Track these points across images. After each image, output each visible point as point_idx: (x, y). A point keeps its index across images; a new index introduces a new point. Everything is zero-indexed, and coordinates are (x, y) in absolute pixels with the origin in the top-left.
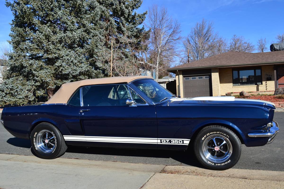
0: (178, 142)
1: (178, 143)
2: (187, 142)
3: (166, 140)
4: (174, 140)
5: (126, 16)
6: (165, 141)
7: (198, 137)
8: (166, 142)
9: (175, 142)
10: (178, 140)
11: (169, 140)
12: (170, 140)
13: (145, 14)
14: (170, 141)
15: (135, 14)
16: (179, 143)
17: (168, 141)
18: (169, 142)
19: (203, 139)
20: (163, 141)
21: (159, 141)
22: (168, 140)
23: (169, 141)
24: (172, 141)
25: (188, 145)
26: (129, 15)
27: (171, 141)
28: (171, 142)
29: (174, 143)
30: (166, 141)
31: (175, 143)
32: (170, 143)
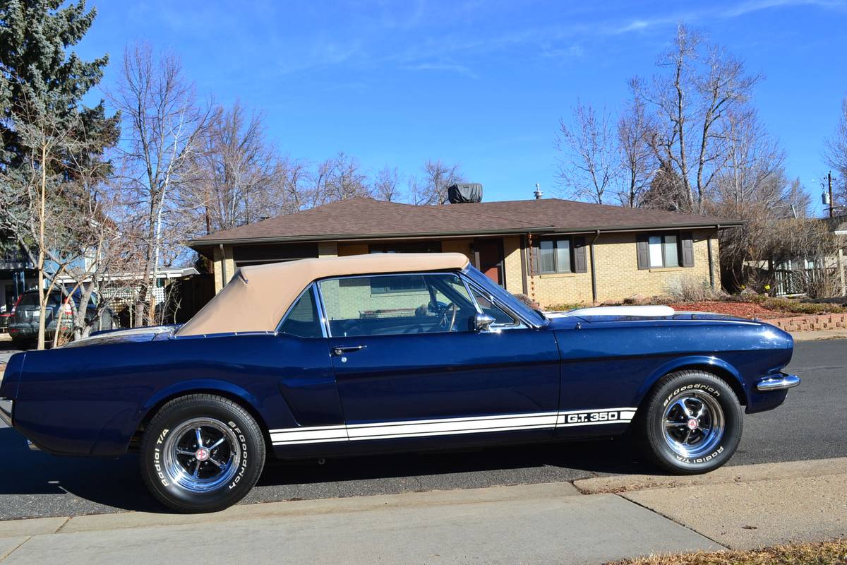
0: (606, 417)
1: (608, 420)
2: (628, 415)
3: (578, 414)
4: (599, 413)
5: (48, 63)
6: (575, 418)
7: (655, 402)
8: (579, 421)
9: (602, 416)
10: (608, 412)
11: (586, 415)
12: (589, 414)
13: (98, 64)
14: (589, 417)
15: (73, 59)
16: (610, 418)
17: (583, 416)
18: (586, 420)
19: (665, 405)
20: (571, 419)
21: (562, 419)
22: (583, 413)
23: (585, 418)
24: (593, 417)
25: (629, 421)
26: (55, 61)
27: (592, 415)
28: (592, 419)
29: (599, 421)
30: (580, 418)
31: (601, 419)
32: (589, 421)
